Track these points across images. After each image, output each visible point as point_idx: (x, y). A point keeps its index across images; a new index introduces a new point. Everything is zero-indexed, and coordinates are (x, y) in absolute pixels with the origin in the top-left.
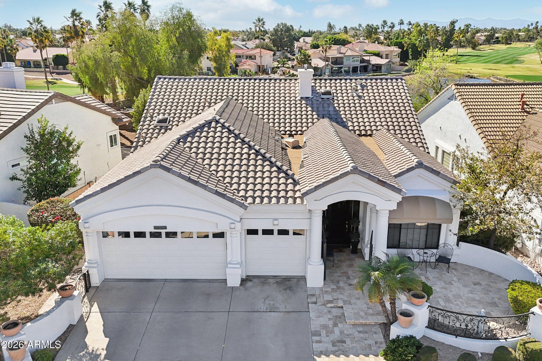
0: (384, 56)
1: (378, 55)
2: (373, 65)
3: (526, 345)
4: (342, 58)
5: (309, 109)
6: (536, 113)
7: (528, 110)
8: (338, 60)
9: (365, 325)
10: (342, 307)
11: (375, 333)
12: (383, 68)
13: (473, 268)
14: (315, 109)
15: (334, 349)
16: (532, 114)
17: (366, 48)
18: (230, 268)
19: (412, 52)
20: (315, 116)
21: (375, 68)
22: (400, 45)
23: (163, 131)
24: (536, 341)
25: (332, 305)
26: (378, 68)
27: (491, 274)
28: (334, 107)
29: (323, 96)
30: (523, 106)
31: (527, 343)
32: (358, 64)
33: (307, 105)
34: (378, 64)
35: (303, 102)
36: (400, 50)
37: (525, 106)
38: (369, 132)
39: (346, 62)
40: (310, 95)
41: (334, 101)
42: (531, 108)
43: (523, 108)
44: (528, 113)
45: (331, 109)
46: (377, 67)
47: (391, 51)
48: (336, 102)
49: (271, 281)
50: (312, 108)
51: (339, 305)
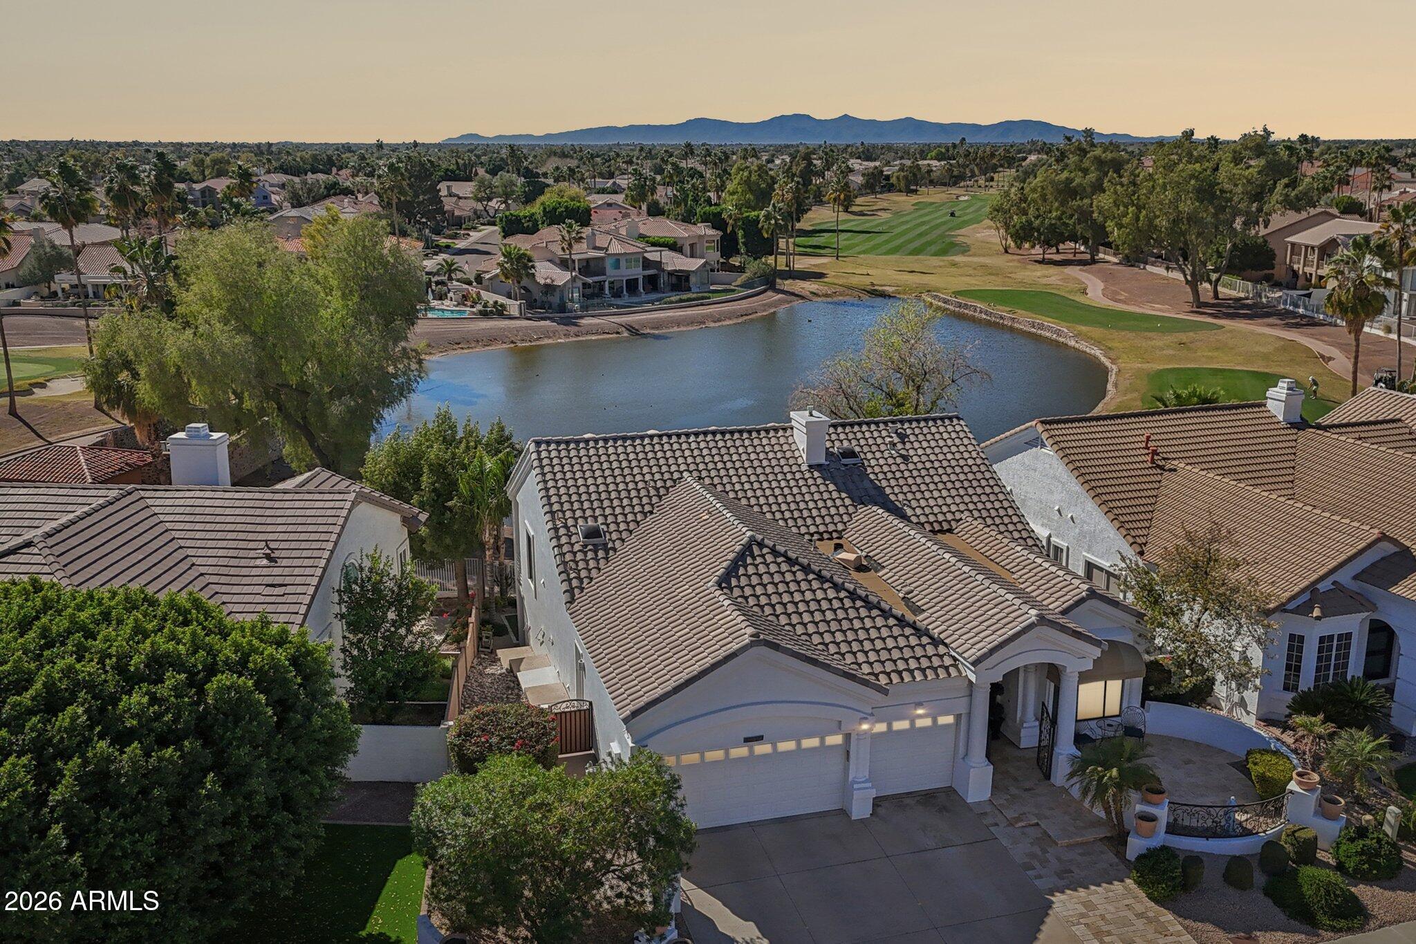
0: (687, 249)
1: (674, 247)
2: (671, 274)
3: (1296, 835)
4: (602, 259)
5: (832, 487)
6: (1175, 470)
7: (1160, 463)
8: (592, 264)
9: (1082, 844)
10: (1037, 824)
11: (1102, 852)
12: (693, 279)
13: (1170, 739)
14: (843, 488)
15: (1062, 883)
16: (1170, 470)
17: (643, 230)
18: (859, 789)
19: (744, 236)
20: (848, 502)
21: (674, 280)
22: (716, 221)
23: (601, 554)
24: (1304, 828)
25: (1023, 824)
26: (680, 281)
27: (1197, 744)
28: (872, 481)
29: (845, 461)
30: (1152, 458)
31: (1295, 831)
32: (638, 272)
33: (825, 479)
34: (680, 271)
35: (816, 474)
36: (721, 233)
37: (1156, 457)
38: (946, 526)
39: (610, 271)
40: (823, 461)
41: (866, 470)
42: (1164, 459)
43: (1153, 461)
44: (1162, 468)
45: (867, 484)
46: (679, 278)
47: (700, 236)
48: (869, 470)
49: (908, 801)
50: (835, 484)
51: (1031, 823)
